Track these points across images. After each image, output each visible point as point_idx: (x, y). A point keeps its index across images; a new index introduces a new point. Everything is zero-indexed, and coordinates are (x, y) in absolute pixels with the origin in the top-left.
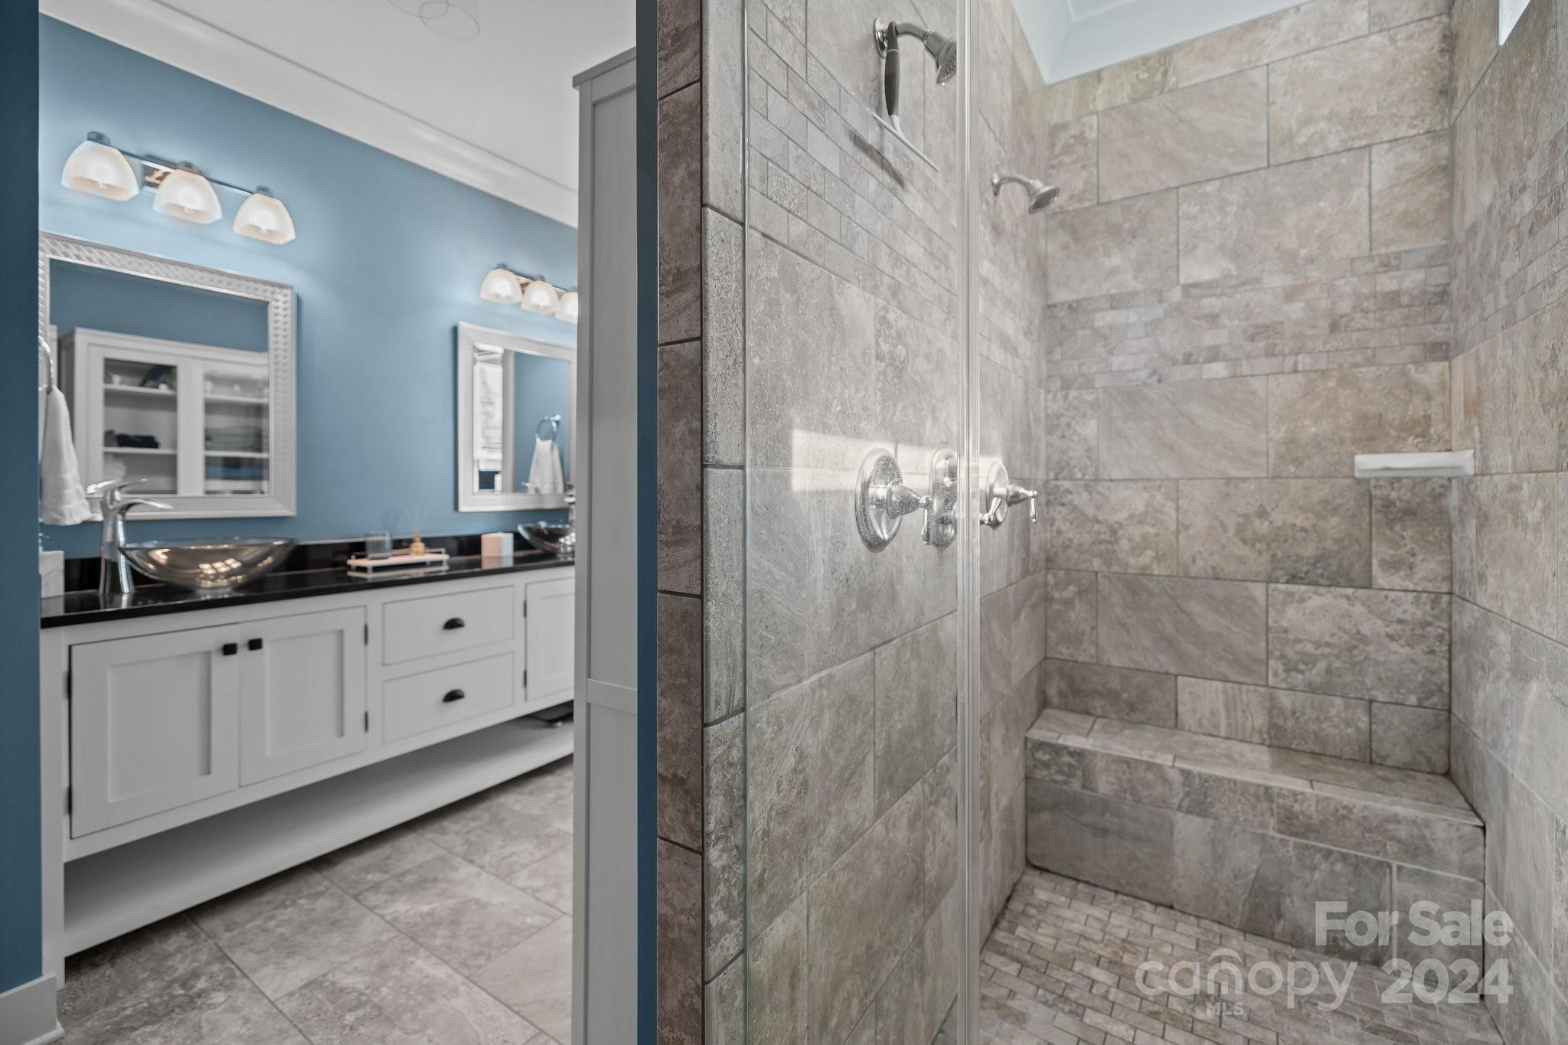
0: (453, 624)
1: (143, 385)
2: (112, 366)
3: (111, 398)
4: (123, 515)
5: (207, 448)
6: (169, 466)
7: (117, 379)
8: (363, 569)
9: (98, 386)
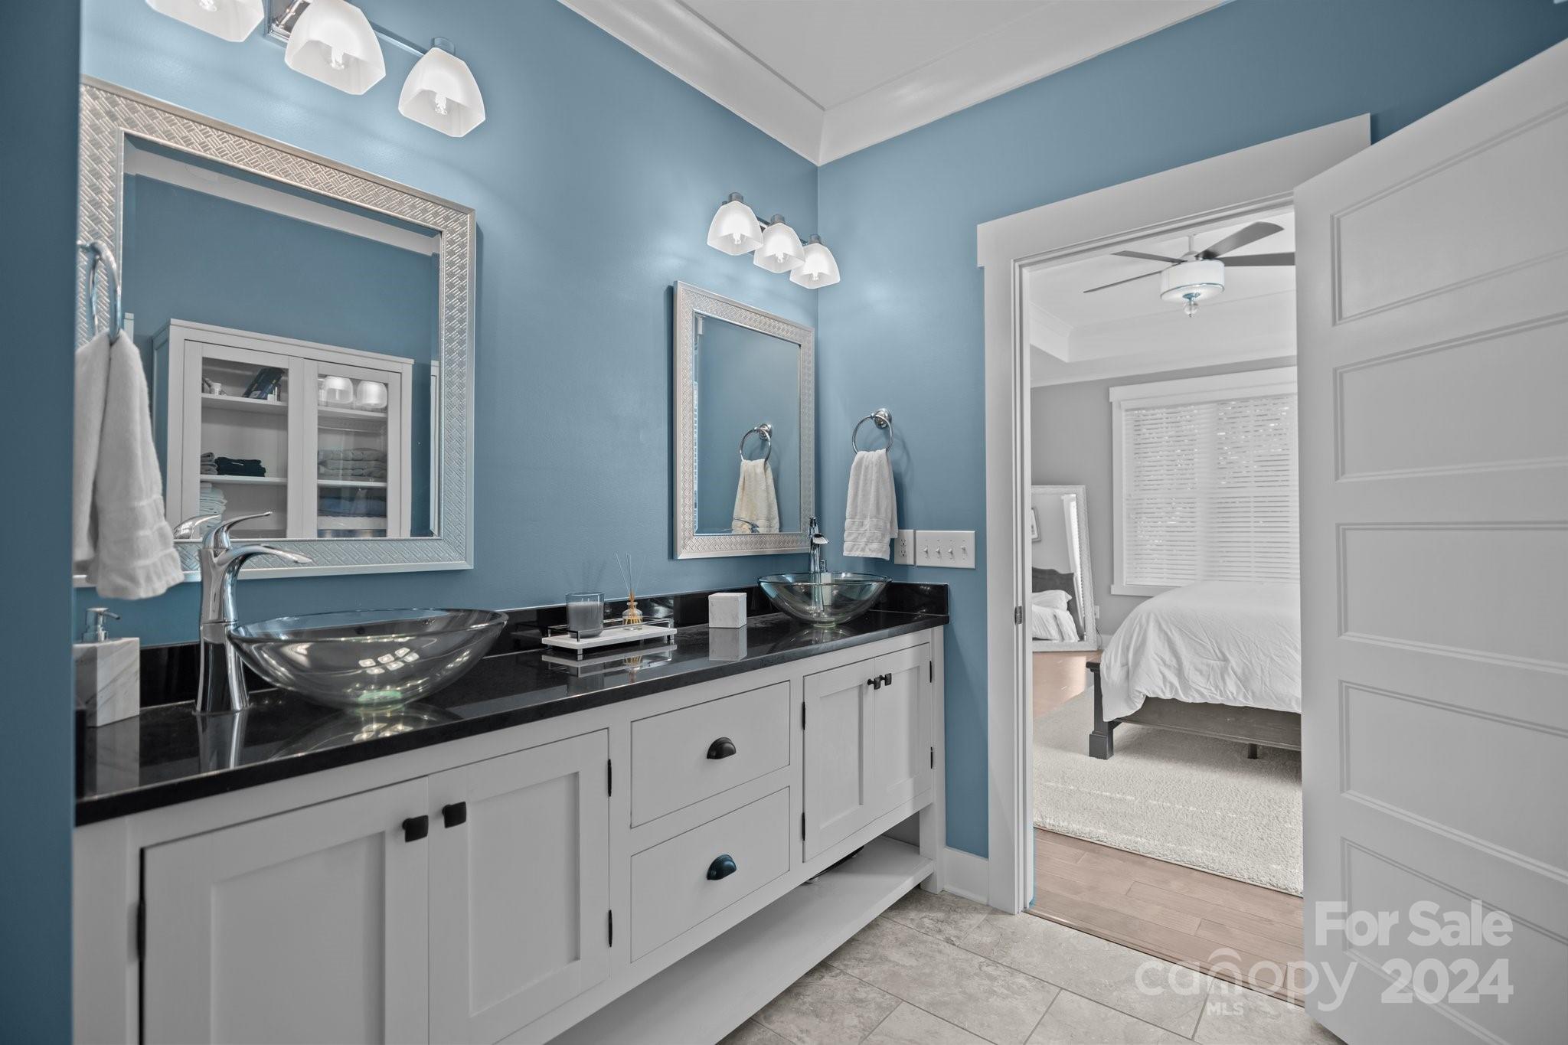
0: (719, 750)
1: (247, 395)
2: (214, 370)
3: (211, 411)
4: (235, 574)
5: (320, 476)
6: (278, 497)
7: (217, 387)
8: (571, 653)
9: (196, 397)
